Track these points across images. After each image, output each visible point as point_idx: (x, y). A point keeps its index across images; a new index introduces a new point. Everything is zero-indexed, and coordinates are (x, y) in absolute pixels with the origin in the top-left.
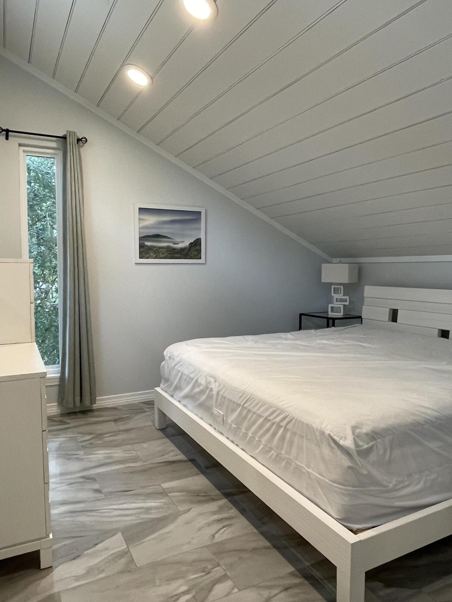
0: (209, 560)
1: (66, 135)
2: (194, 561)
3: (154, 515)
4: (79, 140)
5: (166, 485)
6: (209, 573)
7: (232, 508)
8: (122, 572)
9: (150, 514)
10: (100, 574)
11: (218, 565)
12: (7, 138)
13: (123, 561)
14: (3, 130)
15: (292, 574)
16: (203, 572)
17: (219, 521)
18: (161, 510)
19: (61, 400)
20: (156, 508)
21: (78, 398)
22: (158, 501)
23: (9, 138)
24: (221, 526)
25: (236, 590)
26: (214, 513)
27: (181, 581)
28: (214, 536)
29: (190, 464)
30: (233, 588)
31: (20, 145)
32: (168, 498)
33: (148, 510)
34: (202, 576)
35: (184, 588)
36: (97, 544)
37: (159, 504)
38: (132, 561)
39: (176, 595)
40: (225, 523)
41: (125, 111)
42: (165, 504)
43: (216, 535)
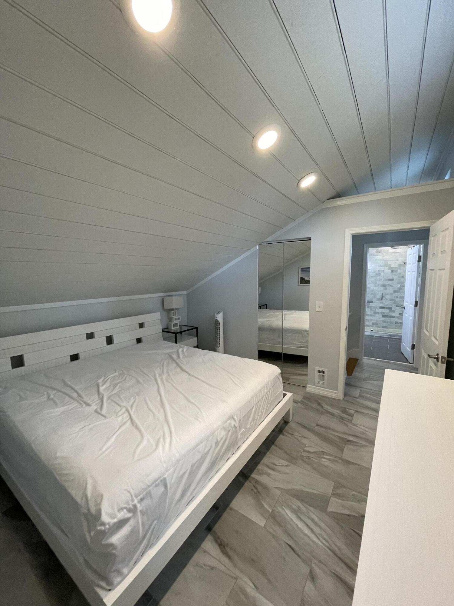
0: (303, 460)
2: (308, 464)
3: (297, 503)
6: (308, 456)
8: (344, 487)
9: (299, 507)
10: (354, 494)
11: (301, 456)
13: (338, 491)
15: (283, 435)
16: (309, 458)
17: (273, 469)
18: (290, 504)
20: (290, 508)
22: (284, 513)
24: (276, 467)
25: (307, 446)
26: (269, 475)
27: (321, 462)
28: (286, 466)
30: (307, 447)
32: (275, 509)
33: (296, 512)
34: (312, 458)
35: (324, 460)
37: (286, 510)
38: (334, 488)
39: (329, 460)
40: (273, 466)
42: (282, 505)
43: (285, 465)
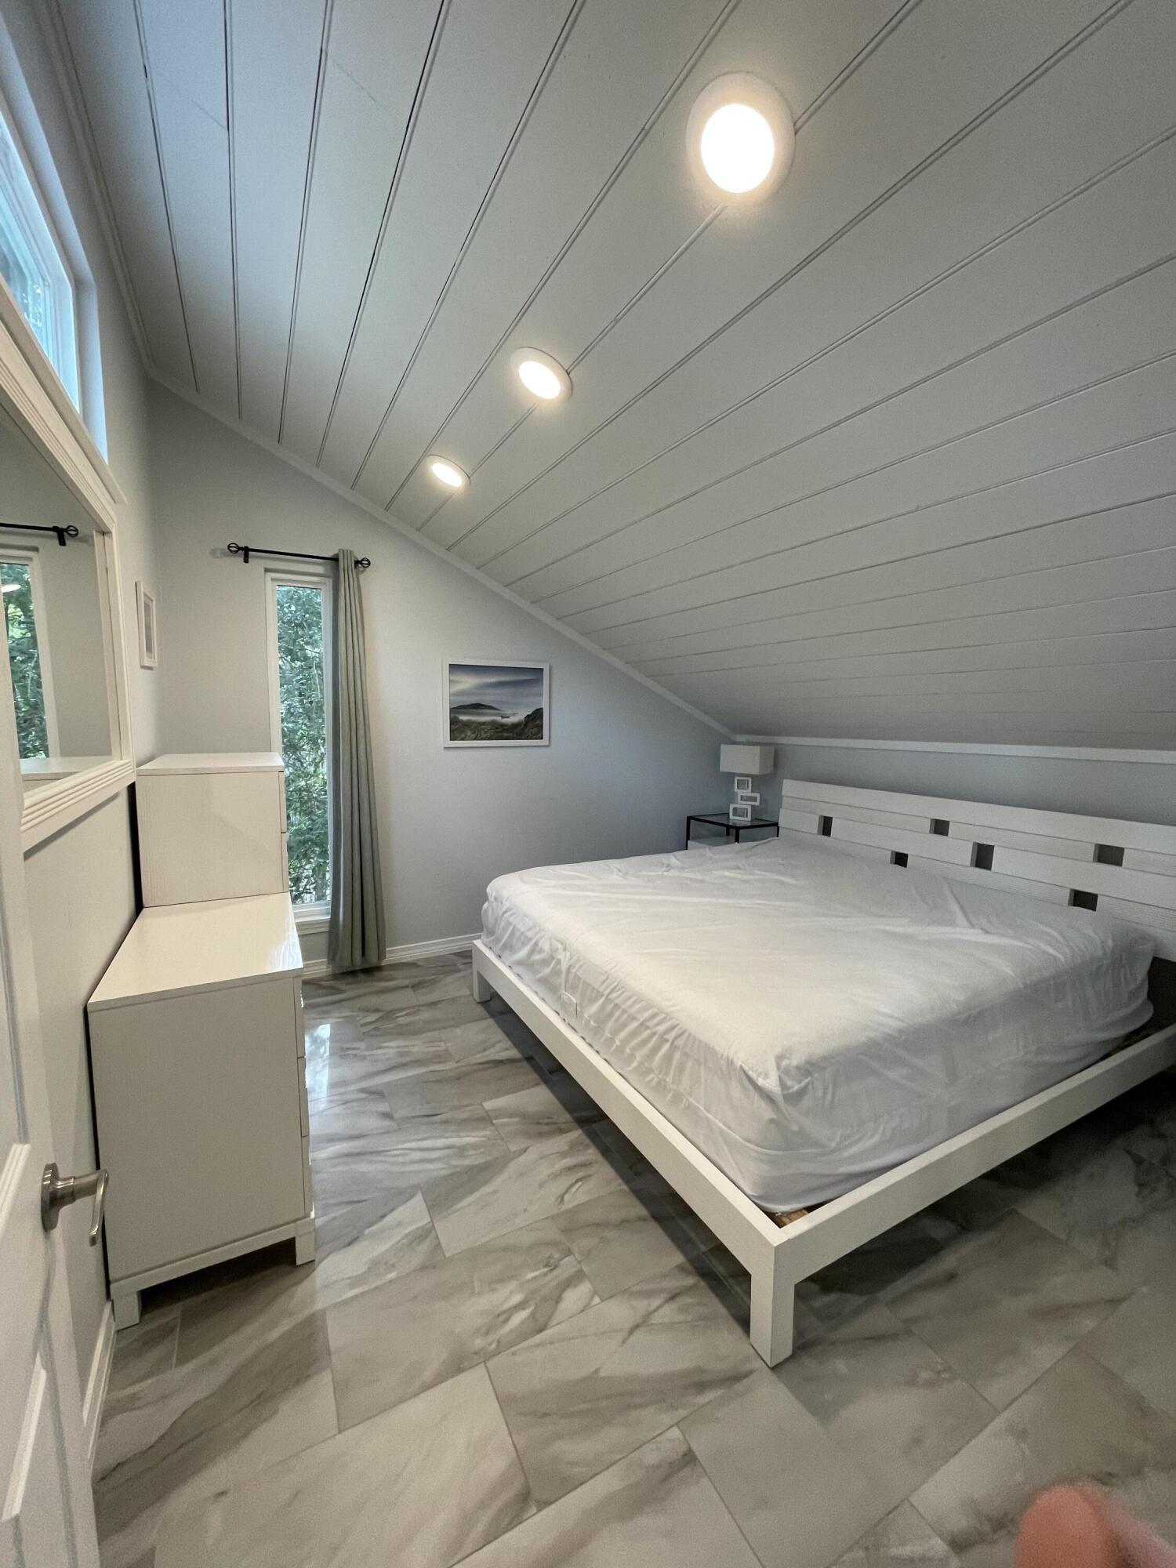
0: (553, 1244)
1: (337, 555)
2: (531, 1247)
3: (474, 1159)
4: (357, 563)
5: (489, 1105)
6: (556, 1267)
7: (588, 1146)
8: (424, 1268)
9: (466, 1157)
10: (390, 1272)
11: (569, 1253)
12: (246, 561)
13: (425, 1247)
14: (240, 549)
15: (681, 1268)
16: (546, 1266)
17: (570, 1169)
18: (482, 1150)
19: (333, 953)
20: (475, 1147)
21: (358, 952)
22: (474, 1134)
23: (250, 560)
24: (573, 1178)
25: (597, 1300)
26: (563, 1155)
27: (513, 1285)
28: (562, 1198)
29: (525, 1064)
30: (592, 1298)
31: (267, 570)
32: (492, 1128)
33: (462, 1150)
34: (545, 1275)
35: (517, 1299)
36: (384, 1216)
37: (478, 1139)
38: (439, 1245)
39: (504, 1312)
40: (581, 1174)
41: (430, 518)
42: (489, 1139)
43: (567, 1197)
